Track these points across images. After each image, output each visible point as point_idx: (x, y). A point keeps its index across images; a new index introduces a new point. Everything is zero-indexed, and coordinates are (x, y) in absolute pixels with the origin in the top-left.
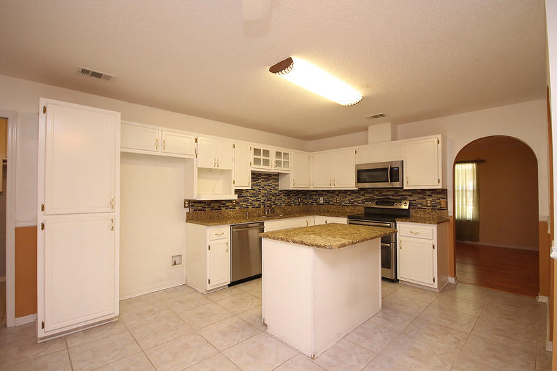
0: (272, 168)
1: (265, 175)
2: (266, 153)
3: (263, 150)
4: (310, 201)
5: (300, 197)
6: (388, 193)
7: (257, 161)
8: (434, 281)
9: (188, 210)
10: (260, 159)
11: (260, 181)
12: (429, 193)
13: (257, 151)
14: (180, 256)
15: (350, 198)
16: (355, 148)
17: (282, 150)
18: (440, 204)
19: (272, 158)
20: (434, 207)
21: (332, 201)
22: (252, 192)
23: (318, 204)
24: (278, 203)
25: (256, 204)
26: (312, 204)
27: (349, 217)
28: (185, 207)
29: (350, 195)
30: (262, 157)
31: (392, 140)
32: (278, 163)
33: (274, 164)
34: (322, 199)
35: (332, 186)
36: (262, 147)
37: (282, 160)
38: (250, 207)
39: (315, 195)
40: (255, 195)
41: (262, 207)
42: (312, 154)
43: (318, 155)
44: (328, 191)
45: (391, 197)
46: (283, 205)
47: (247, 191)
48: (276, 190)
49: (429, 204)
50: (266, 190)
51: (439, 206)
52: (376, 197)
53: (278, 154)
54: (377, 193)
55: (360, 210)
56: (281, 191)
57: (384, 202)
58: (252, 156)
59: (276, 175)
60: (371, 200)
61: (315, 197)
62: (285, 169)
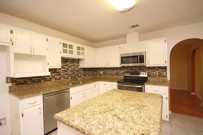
0: (75, 56)
1: (71, 59)
2: (71, 47)
3: (69, 45)
4: (96, 73)
5: (90, 71)
6: (135, 69)
7: (65, 51)
8: (167, 117)
9: (10, 84)
10: (67, 50)
11: (68, 63)
12: (157, 68)
13: (65, 45)
14: (5, 119)
15: (116, 71)
16: (120, 45)
17: (81, 46)
18: (163, 74)
19: (75, 50)
20: (160, 75)
21: (107, 73)
22: (63, 69)
23: (100, 74)
24: (79, 75)
25: (66, 76)
26: (97, 74)
27: (118, 82)
28: (7, 82)
29: (116, 70)
30: (68, 49)
31: (139, 41)
32: (79, 53)
33: (76, 53)
34: (102, 72)
35: (108, 65)
36: (68, 43)
37: (81, 51)
38: (62, 79)
39: (98, 70)
40: (65, 71)
41: (70, 78)
42: (96, 49)
43: (100, 50)
44: (105, 68)
45: (137, 71)
46: (82, 76)
47: (60, 69)
48: (78, 68)
49: (157, 74)
50: (72, 68)
51: (162, 75)
52: (129, 71)
53: (78, 48)
54: (130, 69)
55: (122, 77)
56: (81, 68)
57: (134, 73)
58: (61, 48)
59: (77, 60)
60: (127, 72)
61: (98, 71)
62: (83, 56)
